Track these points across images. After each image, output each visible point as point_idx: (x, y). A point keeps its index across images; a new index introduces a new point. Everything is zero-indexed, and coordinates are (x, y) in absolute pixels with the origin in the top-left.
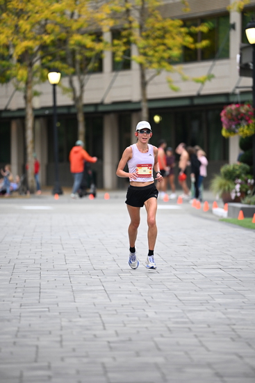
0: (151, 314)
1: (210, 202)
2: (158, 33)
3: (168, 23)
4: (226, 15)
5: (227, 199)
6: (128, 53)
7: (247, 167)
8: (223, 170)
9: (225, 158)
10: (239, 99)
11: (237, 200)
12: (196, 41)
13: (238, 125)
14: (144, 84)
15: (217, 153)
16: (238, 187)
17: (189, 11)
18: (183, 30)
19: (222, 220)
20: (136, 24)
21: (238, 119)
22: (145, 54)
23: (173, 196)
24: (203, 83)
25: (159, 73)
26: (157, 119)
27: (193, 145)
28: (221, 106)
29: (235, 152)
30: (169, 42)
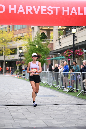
0: (5, 91)
1: (14, 75)
2: (7, 51)
3: (8, 49)
4: (17, 48)
5: (17, 75)
6: (2, 53)
7: (20, 70)
8: (16, 70)
9: (17, 69)
10: (18, 60)
11: (18, 75)
12: (12, 52)
13: (18, 64)
14: (5, 58)
15: (15, 68)
16: (18, 73)
17: (11, 48)
18: (11, 50)
19: (16, 78)
20: (4, 49)
21: (18, 63)
22: (5, 54)
23: (9, 74)
24: (13, 58)
25: (7, 56)
26: (7, 63)
27: (12, 67)
28: (16, 61)
29: (18, 68)
30: (8, 52)
